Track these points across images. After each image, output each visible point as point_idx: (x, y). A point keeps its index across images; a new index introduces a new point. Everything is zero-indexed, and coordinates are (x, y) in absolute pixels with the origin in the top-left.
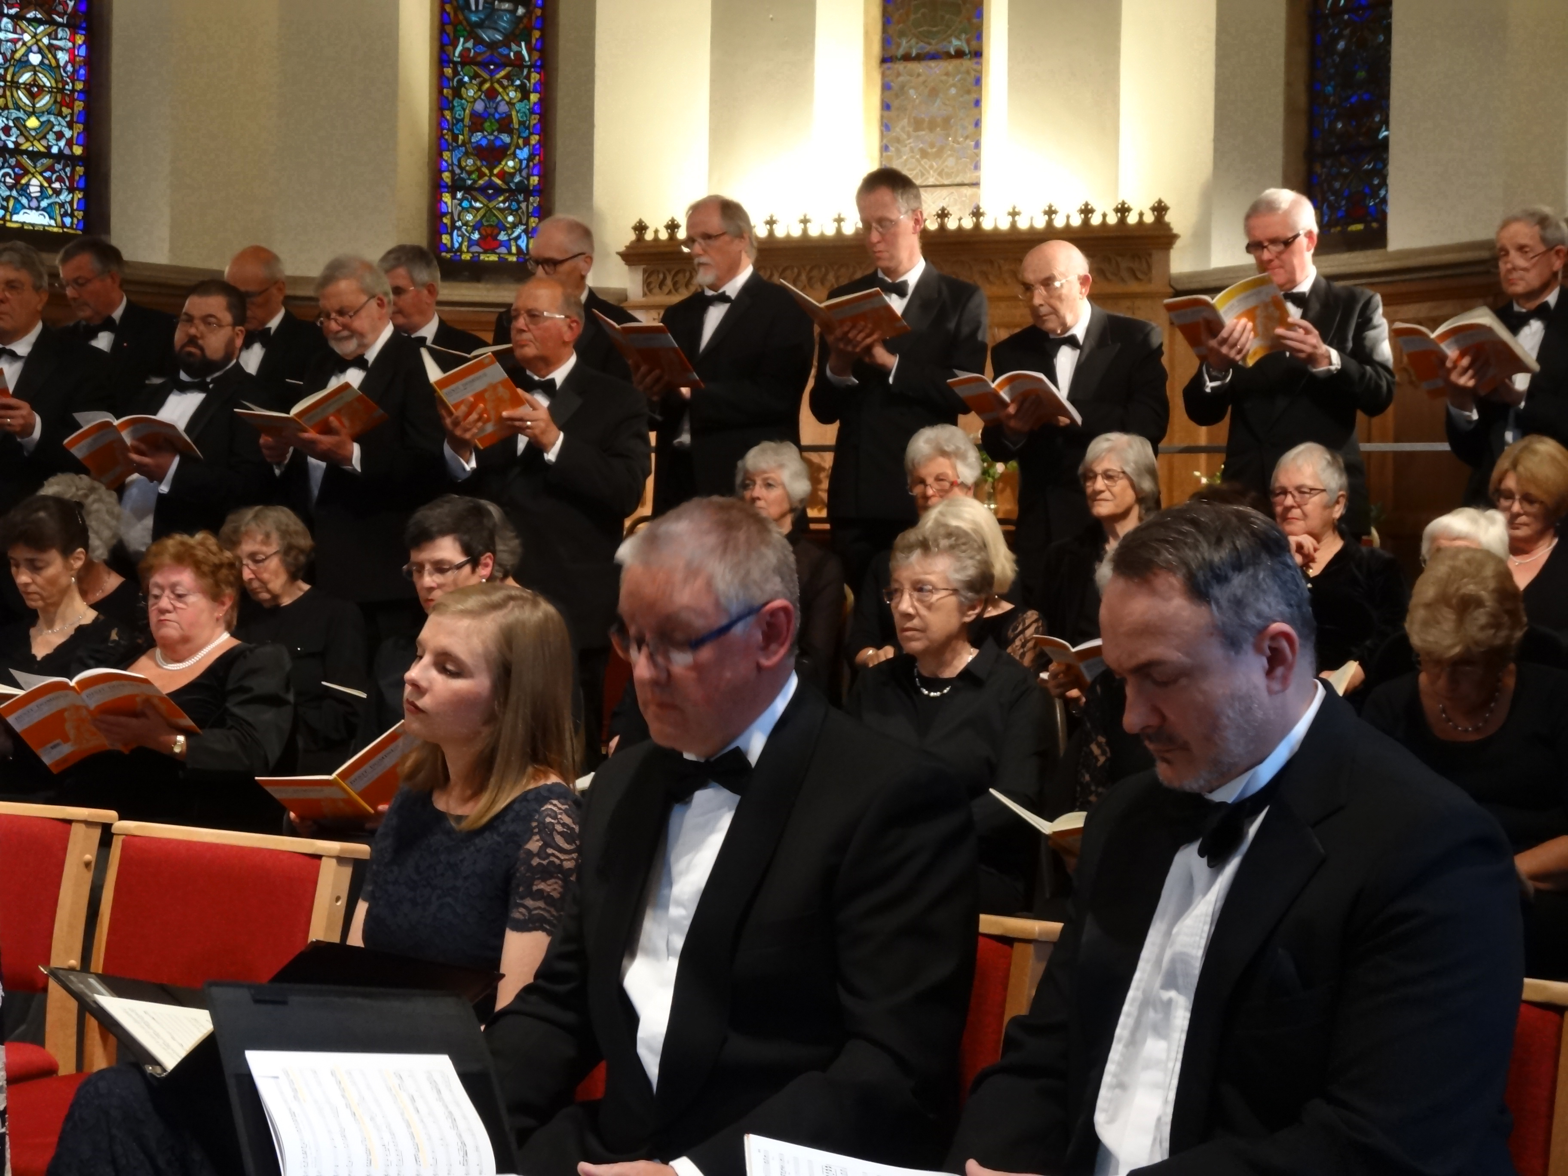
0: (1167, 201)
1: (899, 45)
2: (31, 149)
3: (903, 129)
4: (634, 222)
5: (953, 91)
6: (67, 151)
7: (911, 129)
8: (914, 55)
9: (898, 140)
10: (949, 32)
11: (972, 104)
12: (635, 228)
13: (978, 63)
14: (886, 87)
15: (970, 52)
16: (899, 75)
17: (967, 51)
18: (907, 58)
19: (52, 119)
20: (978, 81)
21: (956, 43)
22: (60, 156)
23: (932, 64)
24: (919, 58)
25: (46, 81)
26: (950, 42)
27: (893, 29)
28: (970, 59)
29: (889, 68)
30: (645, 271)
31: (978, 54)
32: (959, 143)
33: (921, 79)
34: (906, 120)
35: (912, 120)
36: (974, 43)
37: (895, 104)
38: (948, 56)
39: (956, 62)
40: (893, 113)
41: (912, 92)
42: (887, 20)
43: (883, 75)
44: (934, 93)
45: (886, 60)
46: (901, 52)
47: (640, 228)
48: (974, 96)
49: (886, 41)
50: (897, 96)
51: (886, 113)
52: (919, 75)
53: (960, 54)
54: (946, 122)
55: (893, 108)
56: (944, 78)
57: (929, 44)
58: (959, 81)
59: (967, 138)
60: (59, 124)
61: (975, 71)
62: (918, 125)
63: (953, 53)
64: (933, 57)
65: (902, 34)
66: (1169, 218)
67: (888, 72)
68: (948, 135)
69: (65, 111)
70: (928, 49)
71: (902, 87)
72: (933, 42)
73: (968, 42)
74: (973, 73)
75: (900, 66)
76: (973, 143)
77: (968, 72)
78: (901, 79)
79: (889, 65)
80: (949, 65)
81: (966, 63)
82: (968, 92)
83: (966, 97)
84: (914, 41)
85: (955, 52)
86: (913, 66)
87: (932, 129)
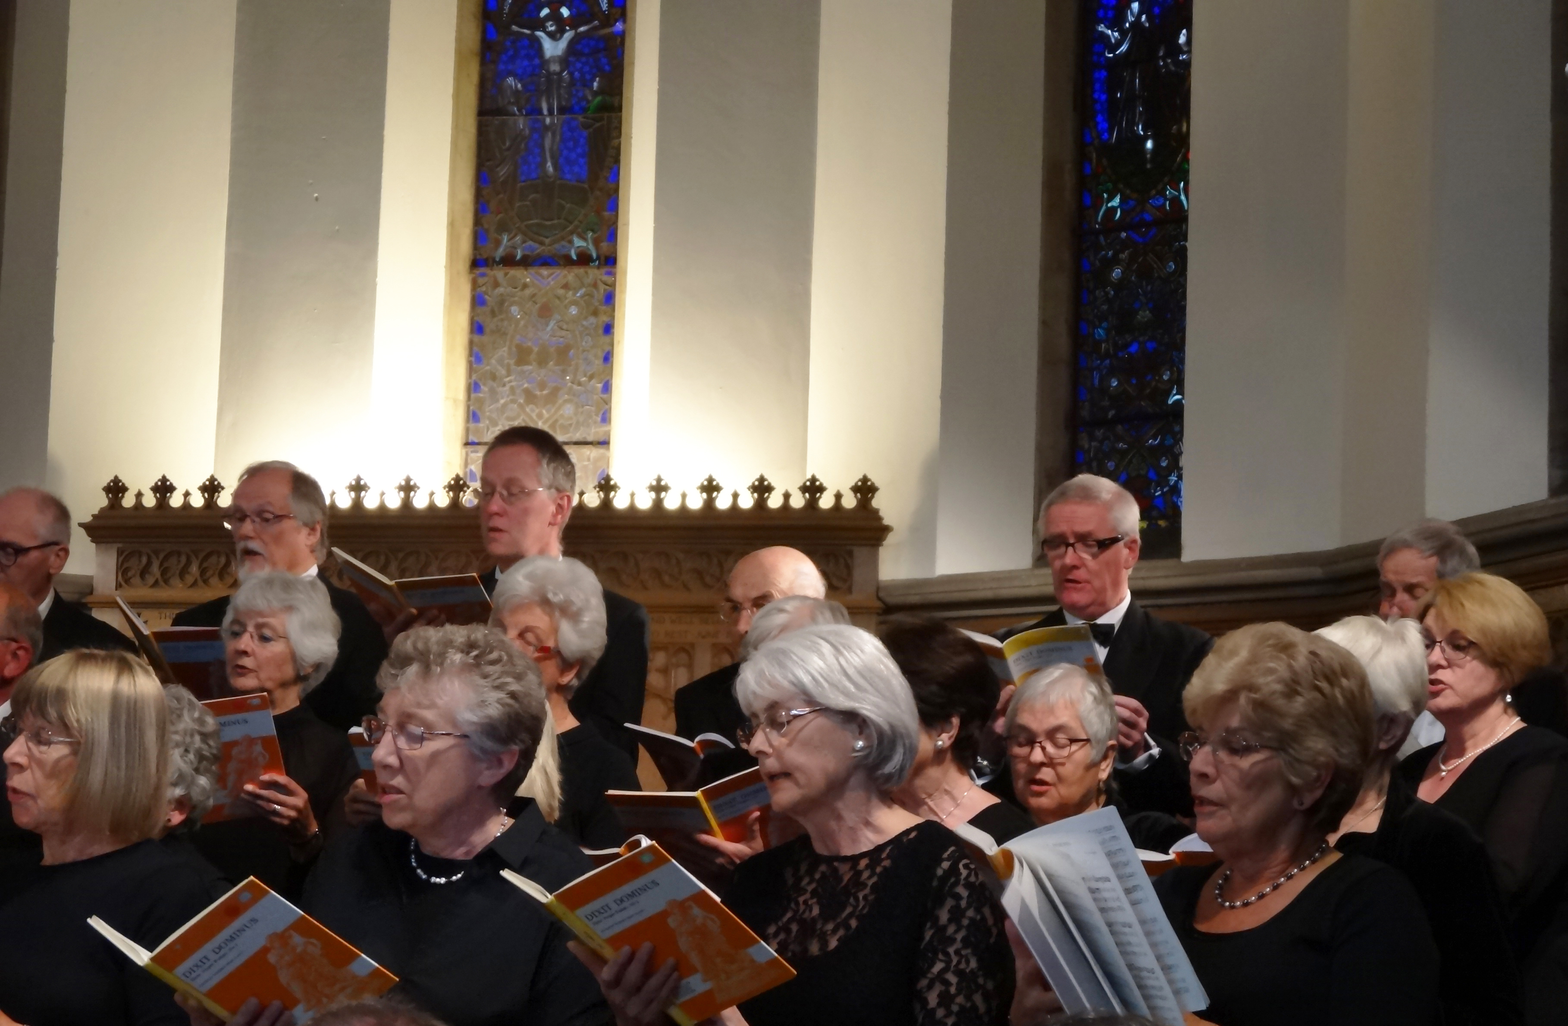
0: (875, 478)
1: (498, 243)
3: (500, 361)
4: (106, 480)
5: (574, 310)
7: (512, 362)
8: (518, 257)
9: (494, 377)
10: (570, 228)
11: (601, 331)
12: (108, 489)
13: (610, 273)
14: (477, 301)
15: (598, 258)
16: (496, 285)
17: (594, 255)
18: (508, 261)
20: (610, 299)
21: (578, 242)
23: (545, 272)
24: (526, 262)
26: (571, 242)
27: (491, 221)
28: (598, 267)
29: (483, 275)
30: (120, 553)
31: (610, 261)
32: (580, 384)
33: (528, 292)
34: (506, 349)
35: (514, 349)
36: (604, 245)
37: (490, 324)
38: (568, 262)
39: (580, 271)
40: (485, 339)
41: (514, 309)
42: (481, 207)
43: (475, 284)
44: (545, 312)
45: (477, 263)
46: (500, 252)
47: (116, 489)
48: (605, 319)
49: (479, 237)
50: (493, 314)
51: (477, 338)
52: (525, 286)
53: (584, 259)
54: (563, 353)
55: (487, 330)
56: (561, 292)
57: (542, 243)
58: (582, 297)
59: (591, 378)
61: (606, 283)
62: (522, 356)
63: (575, 257)
64: (546, 262)
65: (502, 228)
66: (877, 502)
67: (481, 281)
68: (564, 372)
70: (539, 249)
71: (501, 302)
72: (547, 241)
73: (596, 242)
74: (603, 287)
75: (499, 273)
76: (600, 386)
77: (595, 285)
78: (500, 290)
79: (482, 270)
80: (570, 275)
81: (593, 273)
82: (595, 313)
83: (592, 320)
84: (518, 238)
85: (578, 255)
86: (517, 273)
87: (542, 362)
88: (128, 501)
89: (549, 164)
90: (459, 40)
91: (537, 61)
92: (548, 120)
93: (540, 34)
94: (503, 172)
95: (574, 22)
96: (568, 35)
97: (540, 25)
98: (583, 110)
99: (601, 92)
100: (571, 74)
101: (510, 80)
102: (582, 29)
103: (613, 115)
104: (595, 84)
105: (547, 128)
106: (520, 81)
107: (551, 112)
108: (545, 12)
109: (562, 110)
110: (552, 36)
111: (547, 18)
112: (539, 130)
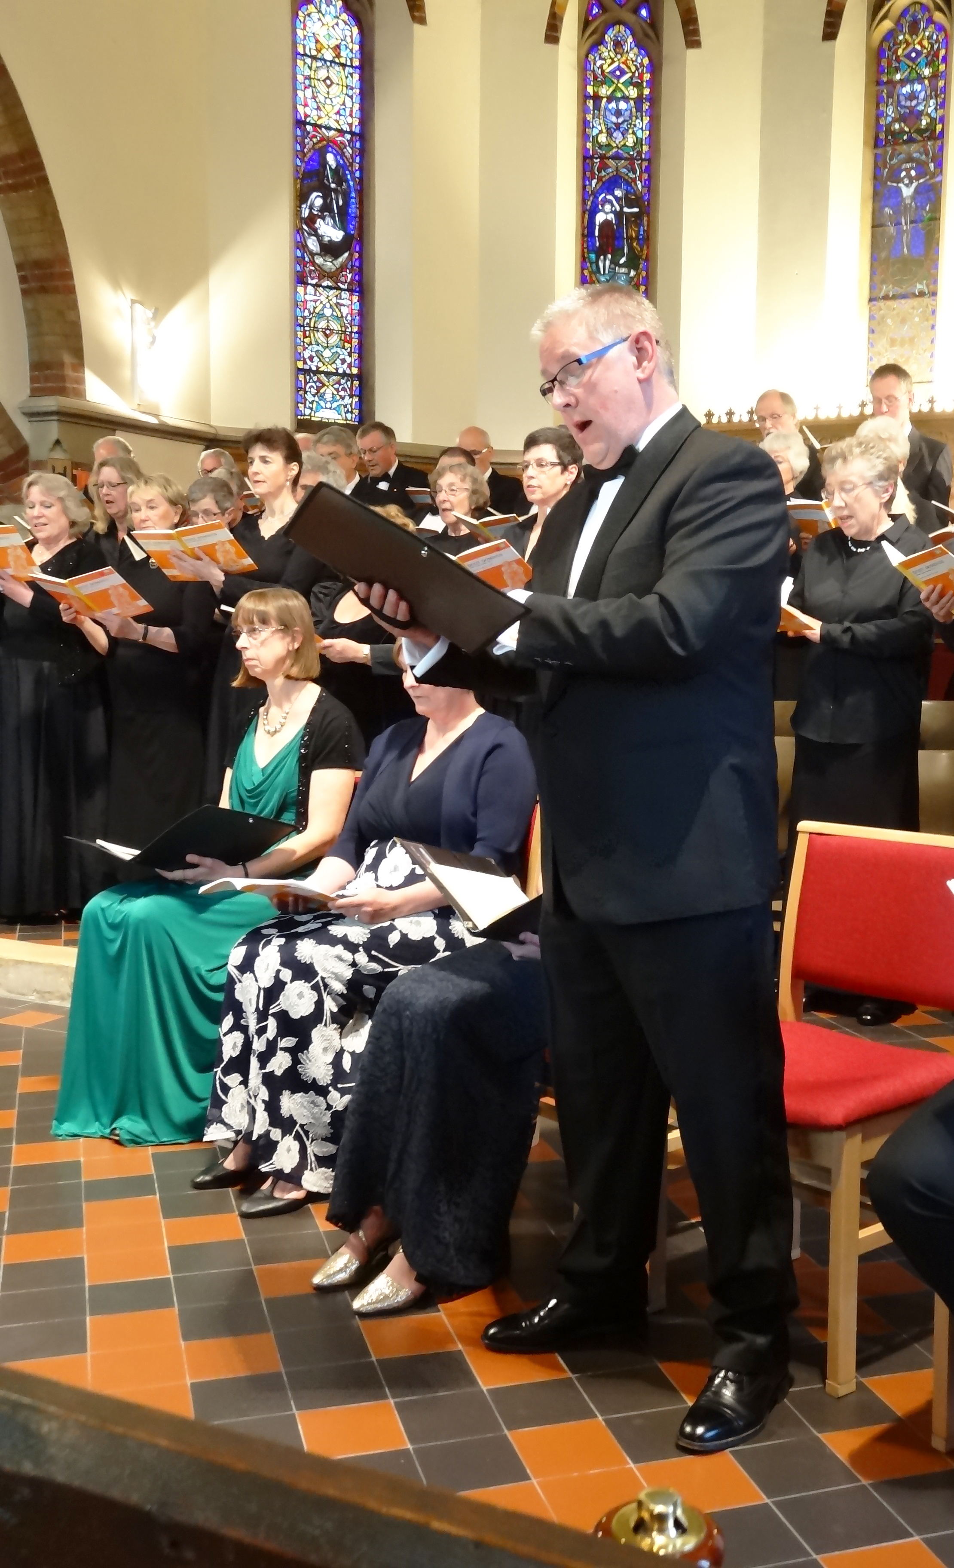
1: (881, 290)
2: (326, 370)
3: (883, 346)
5: (917, 319)
6: (348, 371)
7: (888, 346)
8: (891, 295)
9: (879, 354)
10: (915, 280)
11: (929, 328)
12: (706, 415)
13: (934, 300)
14: (872, 318)
15: (929, 293)
16: (880, 309)
17: (927, 292)
18: (886, 298)
19: (339, 350)
20: (933, 314)
21: (919, 286)
22: (344, 375)
23: (903, 301)
24: (895, 297)
25: (335, 326)
26: (916, 286)
27: (877, 278)
28: (929, 297)
29: (874, 305)
31: (934, 294)
32: (920, 355)
33: (895, 312)
34: (885, 340)
36: (932, 287)
37: (877, 329)
38: (916, 296)
39: (920, 299)
40: (875, 336)
41: (889, 321)
42: (873, 272)
43: (870, 310)
44: (903, 321)
45: (871, 300)
46: (882, 294)
47: (710, 415)
48: (931, 322)
49: (872, 287)
50: (879, 324)
51: (871, 336)
52: (894, 309)
53: (922, 294)
54: (912, 340)
55: (876, 332)
56: (911, 311)
57: (902, 288)
58: (921, 312)
59: (925, 351)
60: (344, 354)
61: (932, 305)
62: (893, 342)
63: (917, 294)
64: (904, 297)
65: (883, 282)
67: (873, 308)
69: (347, 345)
70: (900, 291)
71: (883, 318)
72: (904, 287)
73: (928, 286)
74: (930, 308)
75: (881, 304)
76: (930, 355)
77: (927, 307)
78: (882, 312)
79: (874, 303)
80: (914, 302)
81: (926, 300)
82: (927, 320)
83: (926, 323)
84: (891, 286)
85: (919, 293)
86: (889, 303)
87: (902, 344)
88: (715, 420)
89: (905, 250)
90: (863, 192)
91: (899, 199)
92: (905, 228)
93: (901, 185)
94: (883, 255)
95: (917, 178)
96: (915, 184)
97: (901, 180)
98: (922, 221)
99: (930, 211)
100: (916, 204)
101: (887, 209)
102: (921, 181)
103: (937, 222)
104: (928, 208)
105: (904, 231)
106: (892, 209)
107: (906, 224)
108: (903, 174)
109: (912, 222)
110: (907, 185)
111: (905, 177)
112: (900, 233)
